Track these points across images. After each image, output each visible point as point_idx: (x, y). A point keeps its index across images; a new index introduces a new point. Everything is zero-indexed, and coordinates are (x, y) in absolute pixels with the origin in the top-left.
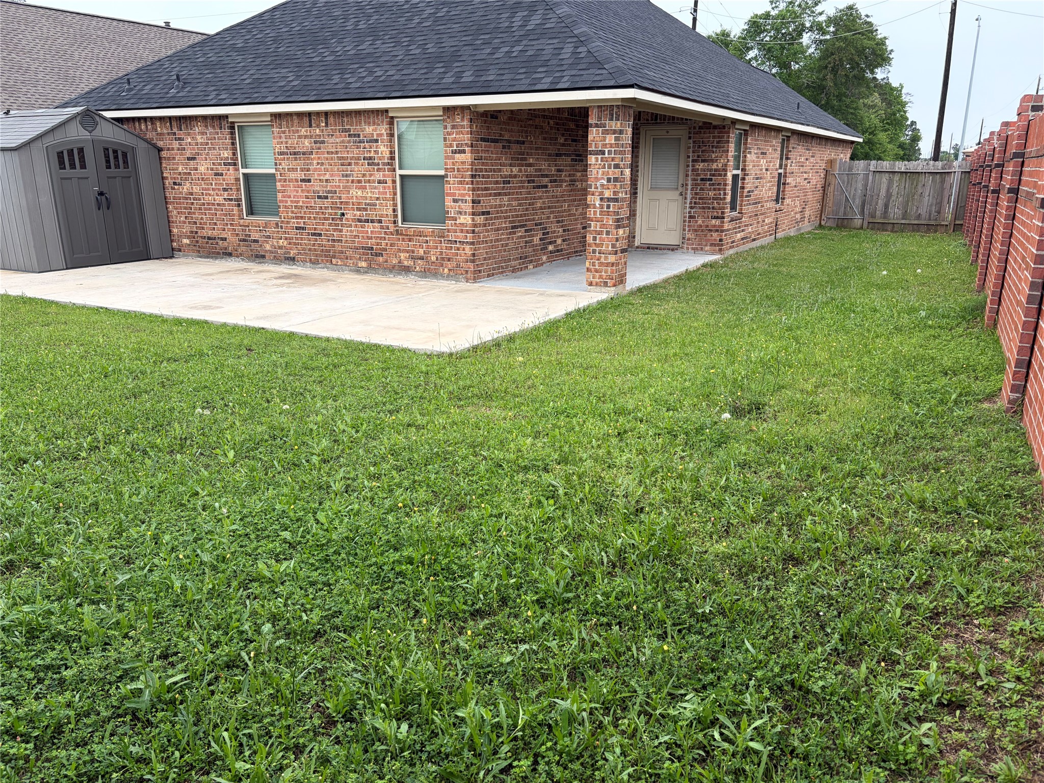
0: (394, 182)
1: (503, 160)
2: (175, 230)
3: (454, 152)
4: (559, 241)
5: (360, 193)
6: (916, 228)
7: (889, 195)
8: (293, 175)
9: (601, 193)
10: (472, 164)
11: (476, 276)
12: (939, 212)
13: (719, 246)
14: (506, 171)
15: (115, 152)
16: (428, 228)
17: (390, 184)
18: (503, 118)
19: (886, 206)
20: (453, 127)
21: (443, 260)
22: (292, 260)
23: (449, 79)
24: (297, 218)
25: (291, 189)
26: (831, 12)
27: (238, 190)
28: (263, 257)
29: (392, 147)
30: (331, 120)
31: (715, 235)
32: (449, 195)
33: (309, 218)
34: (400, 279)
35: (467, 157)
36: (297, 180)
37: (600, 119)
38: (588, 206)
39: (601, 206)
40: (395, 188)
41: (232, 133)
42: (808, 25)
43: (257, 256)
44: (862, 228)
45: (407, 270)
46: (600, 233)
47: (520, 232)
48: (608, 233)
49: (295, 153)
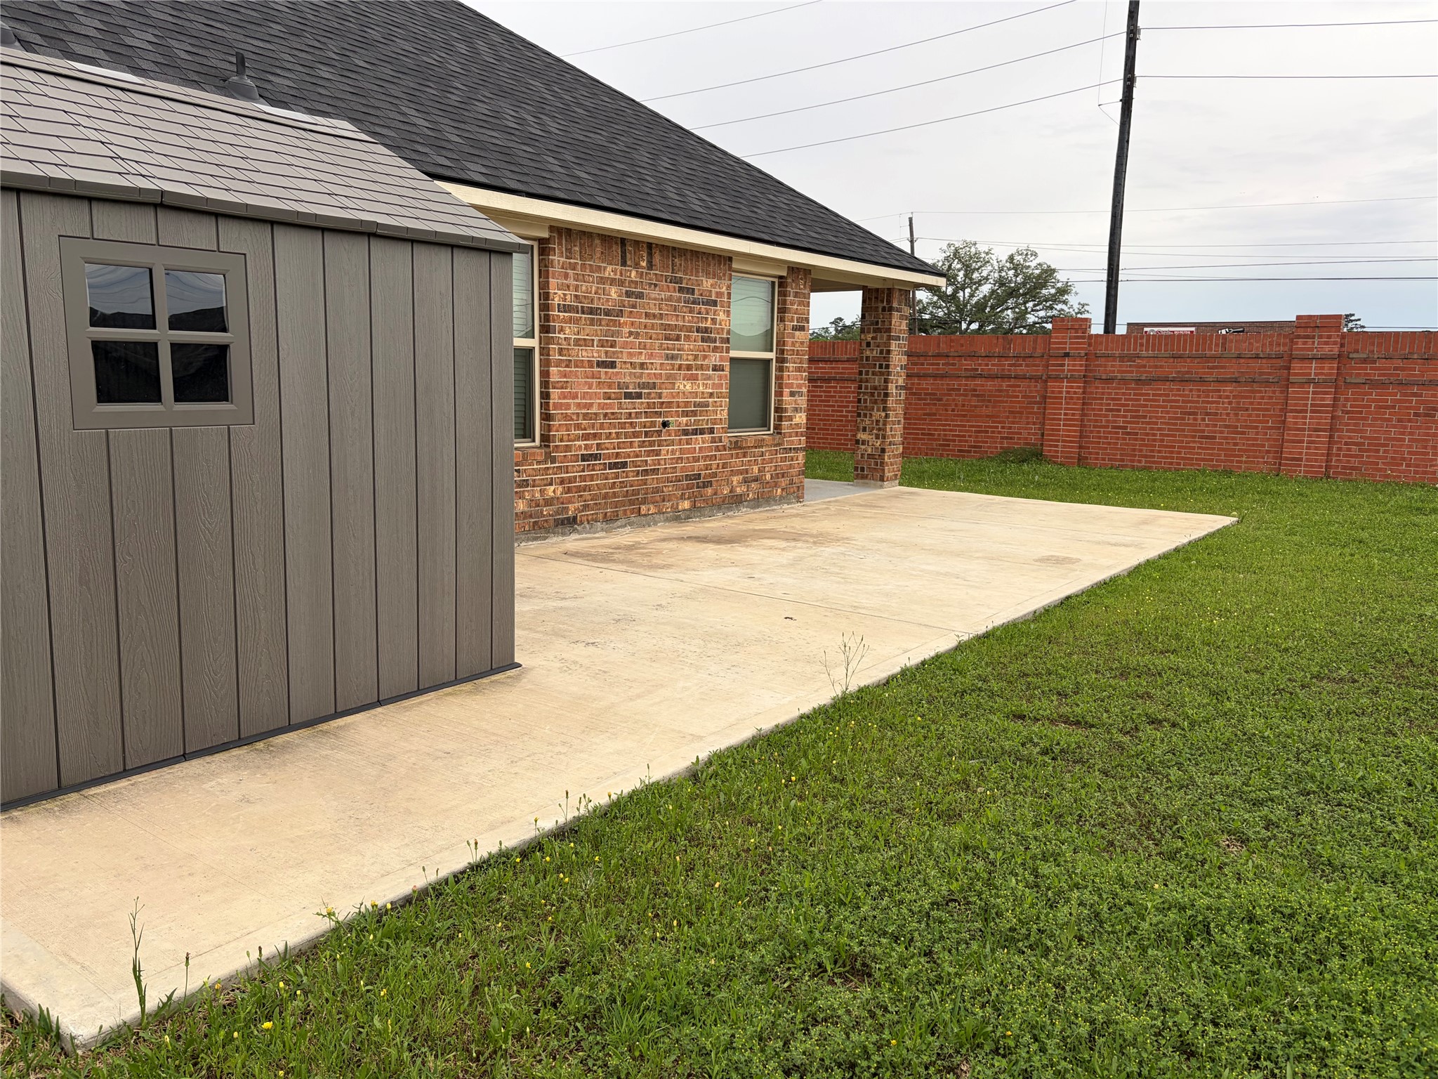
3: (795, 328)
5: (689, 386)
8: (585, 354)
9: (897, 382)
10: (807, 345)
16: (759, 434)
20: (796, 295)
21: (777, 477)
22: (569, 523)
24: (586, 437)
25: (580, 384)
30: (656, 257)
32: (788, 386)
33: (609, 436)
34: (729, 516)
35: (806, 336)
36: (590, 364)
45: (738, 500)
46: (894, 422)
49: (592, 311)
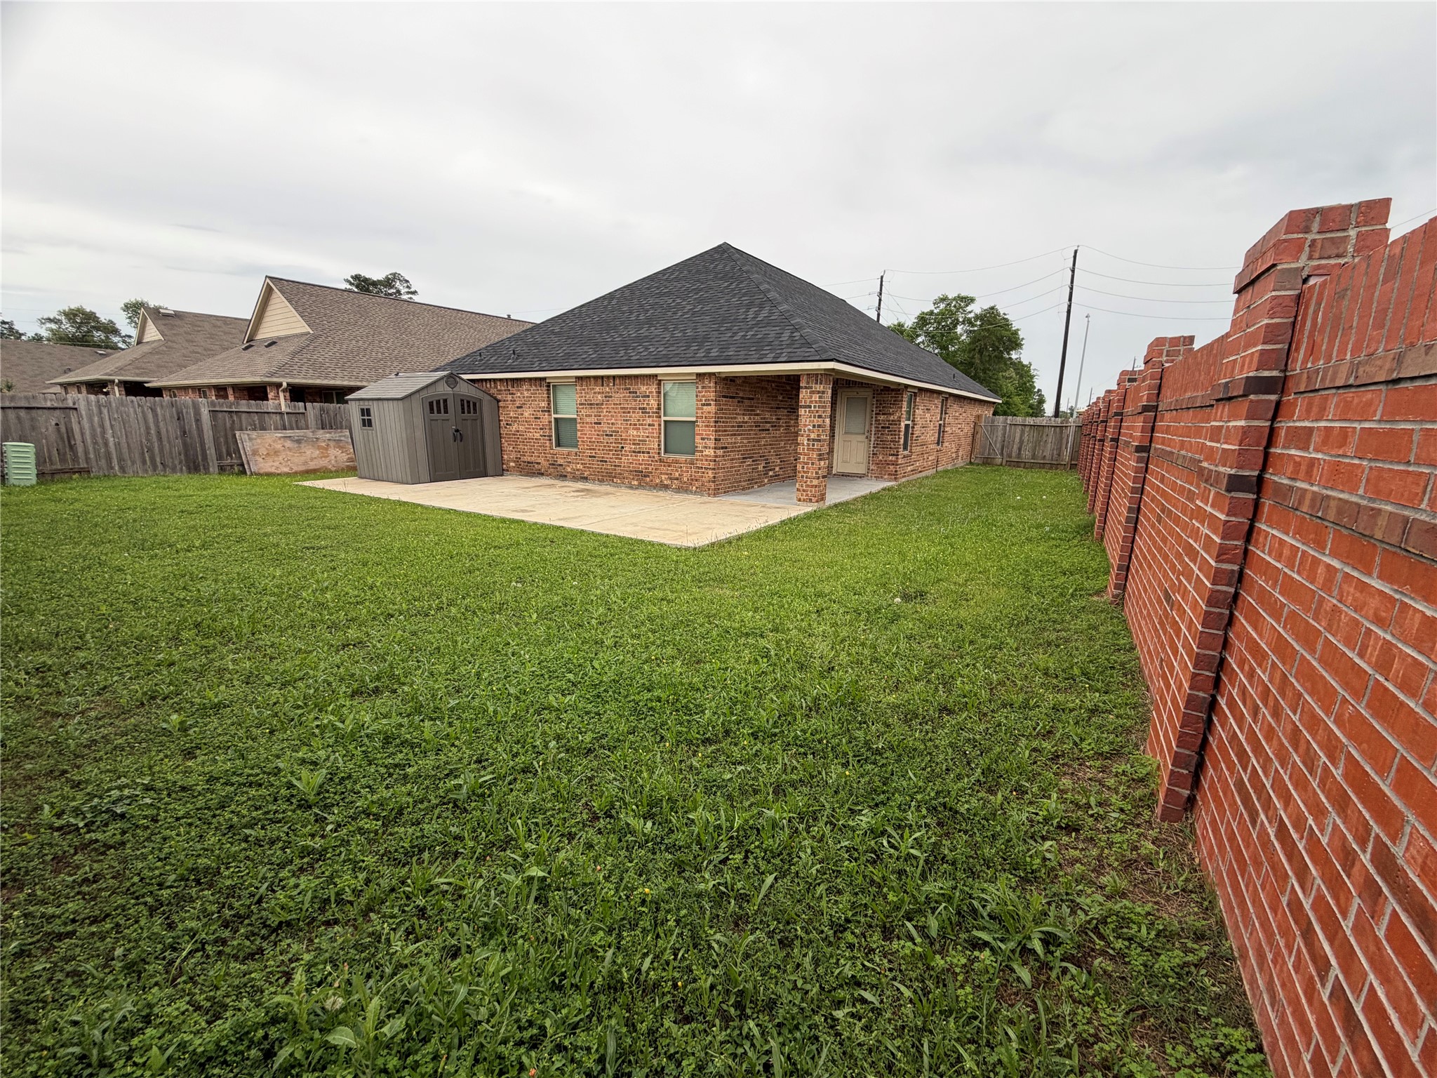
0: (660, 425)
1: (738, 411)
2: (505, 457)
3: (704, 405)
4: (777, 469)
5: (635, 433)
6: (1042, 466)
7: (1021, 442)
8: (588, 420)
9: (808, 435)
10: (716, 413)
11: (716, 492)
12: (1059, 455)
13: (894, 475)
14: (740, 419)
15: (468, 402)
16: (682, 458)
17: (656, 427)
18: (738, 382)
19: (1020, 449)
20: (703, 387)
21: (693, 480)
22: (585, 479)
23: (701, 354)
24: (590, 449)
25: (587, 430)
26: (978, 311)
27: (551, 429)
28: (566, 476)
29: (659, 401)
30: (617, 381)
31: (891, 467)
32: (698, 434)
33: (599, 450)
34: (661, 493)
35: (712, 408)
36: (591, 423)
37: (808, 383)
38: (799, 444)
39: (808, 445)
40: (660, 429)
41: (548, 390)
42: (961, 320)
43: (561, 476)
44: (1001, 465)
45: (666, 487)
46: (807, 463)
47: (749, 462)
48: (813, 464)
49: (591, 404)
